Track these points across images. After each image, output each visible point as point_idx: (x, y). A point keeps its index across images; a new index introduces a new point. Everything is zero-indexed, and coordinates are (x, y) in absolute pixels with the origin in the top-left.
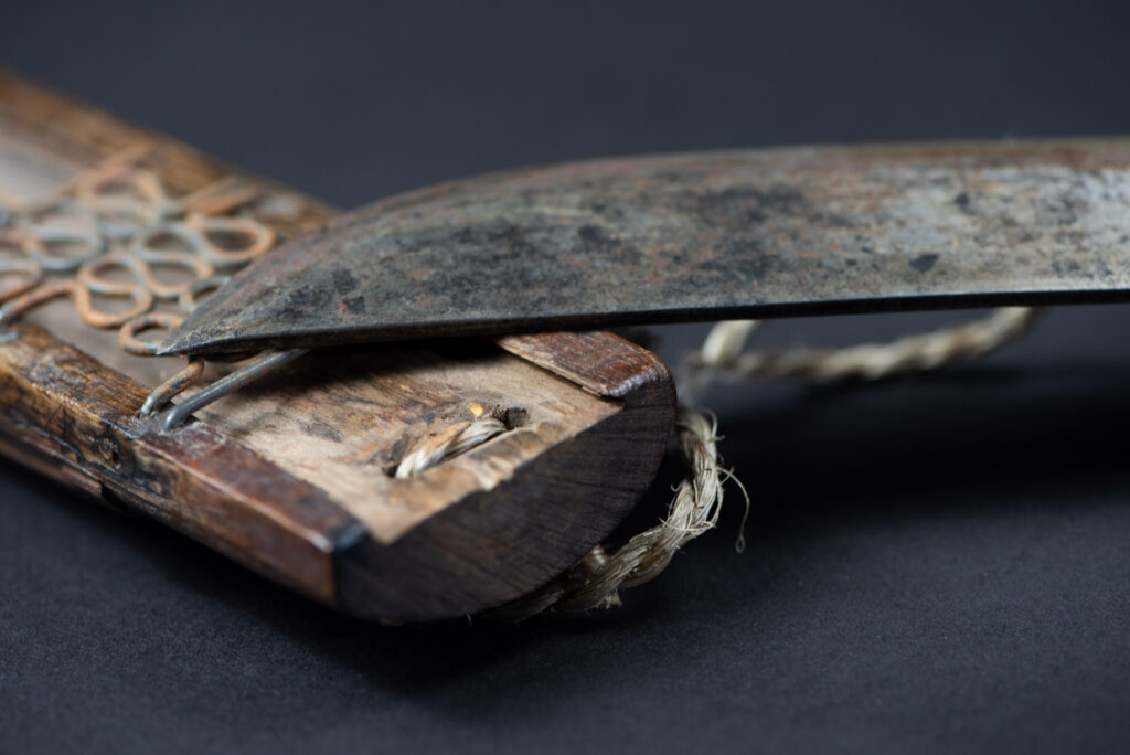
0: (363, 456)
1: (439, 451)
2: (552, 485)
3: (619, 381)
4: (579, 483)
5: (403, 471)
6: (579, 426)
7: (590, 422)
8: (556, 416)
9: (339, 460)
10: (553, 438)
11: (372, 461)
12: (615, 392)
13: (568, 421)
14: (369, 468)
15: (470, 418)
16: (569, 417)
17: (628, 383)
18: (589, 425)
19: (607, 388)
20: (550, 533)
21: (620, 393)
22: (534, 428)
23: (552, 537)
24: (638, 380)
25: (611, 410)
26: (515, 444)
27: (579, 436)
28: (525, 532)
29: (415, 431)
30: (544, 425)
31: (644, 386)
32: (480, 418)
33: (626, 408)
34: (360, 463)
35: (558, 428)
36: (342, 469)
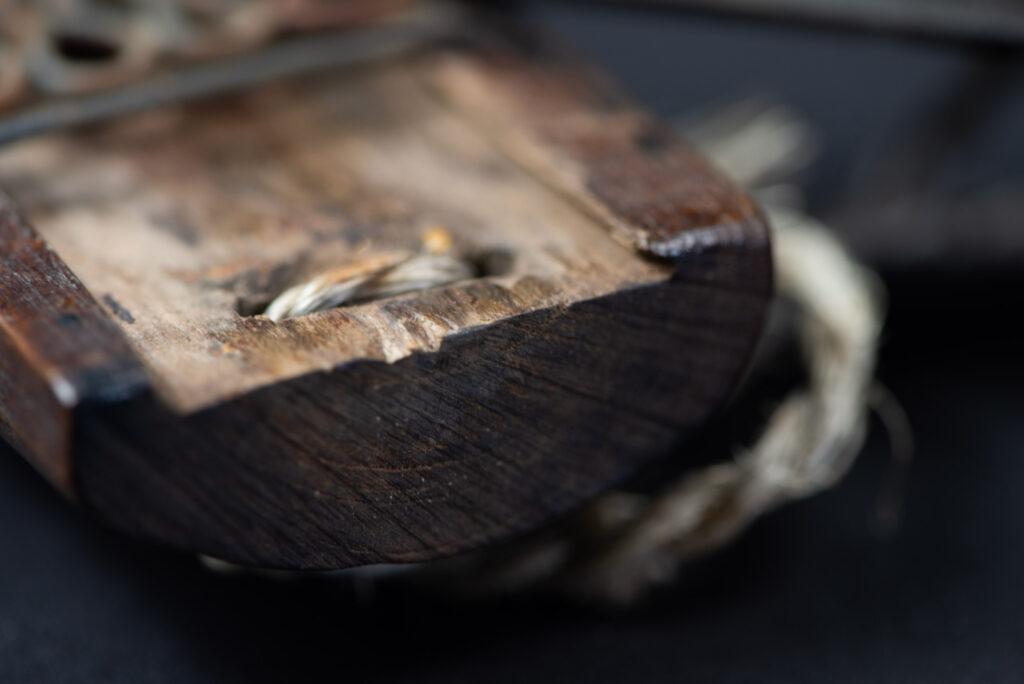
0: (218, 275)
1: (343, 290)
2: (515, 381)
3: (674, 232)
4: (566, 388)
5: (275, 312)
6: (583, 292)
7: (604, 288)
8: (554, 270)
9: (179, 275)
10: (531, 303)
11: (228, 286)
12: (661, 249)
13: (569, 281)
14: (219, 296)
15: (416, 248)
16: (574, 275)
17: (688, 240)
18: (600, 293)
19: (650, 240)
20: (500, 463)
21: (668, 251)
22: (508, 282)
23: (502, 470)
24: (708, 237)
25: (647, 275)
26: (466, 300)
27: (577, 307)
28: (451, 452)
29: (322, 253)
30: (529, 282)
31: (714, 250)
32: (435, 254)
33: (675, 279)
34: (207, 286)
35: (547, 287)
36: (176, 289)
